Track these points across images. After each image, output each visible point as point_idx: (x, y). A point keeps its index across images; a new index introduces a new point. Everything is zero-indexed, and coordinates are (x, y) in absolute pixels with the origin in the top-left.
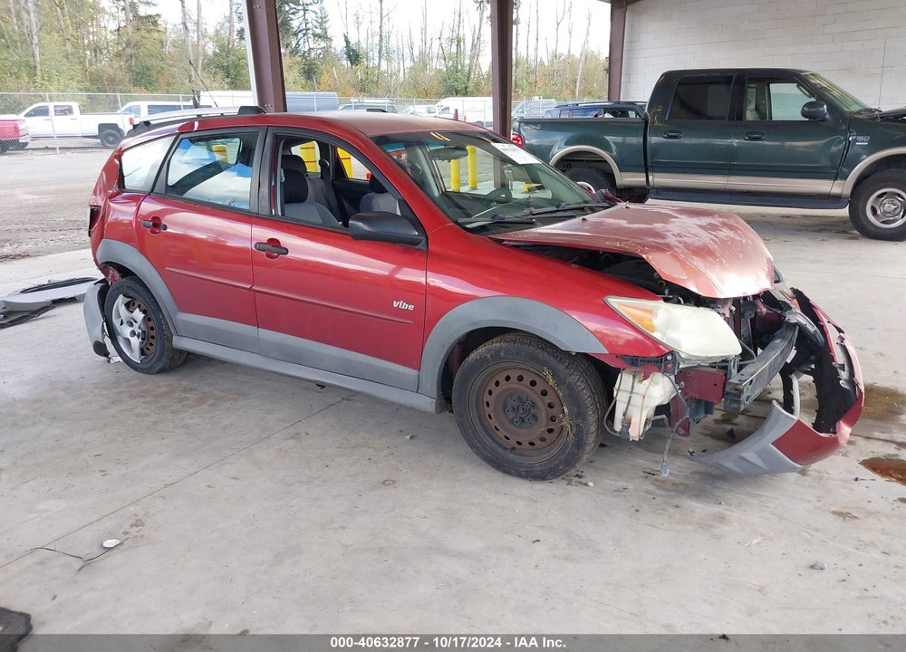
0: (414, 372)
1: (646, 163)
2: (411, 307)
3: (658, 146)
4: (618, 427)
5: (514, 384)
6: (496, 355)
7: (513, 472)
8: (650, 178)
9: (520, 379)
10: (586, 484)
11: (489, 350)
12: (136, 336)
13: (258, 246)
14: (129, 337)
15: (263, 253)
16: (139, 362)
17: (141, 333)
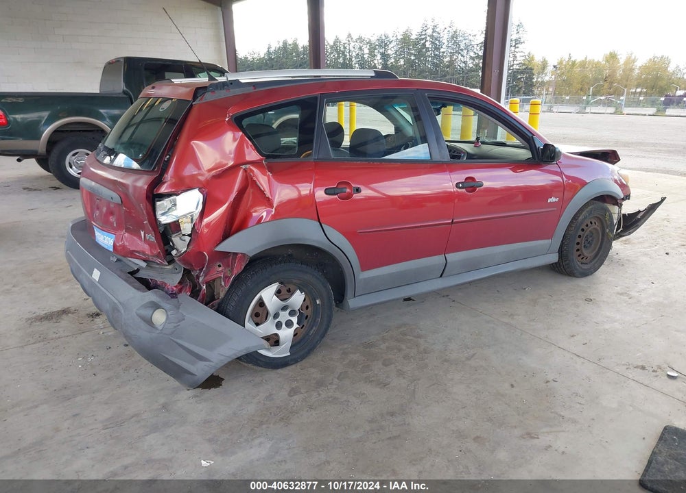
0: (549, 242)
2: (557, 200)
9: (591, 223)
12: (284, 326)
13: (461, 185)
14: (276, 331)
15: (464, 190)
16: (289, 354)
17: (295, 320)
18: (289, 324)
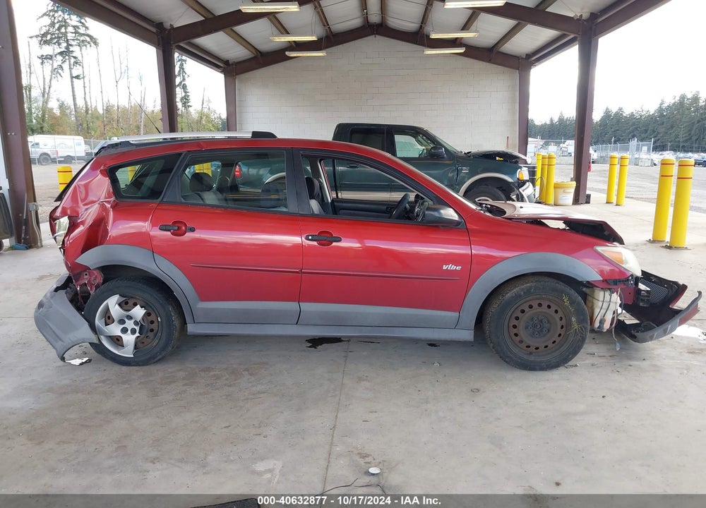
0: (456, 314)
1: (335, 184)
2: (459, 268)
3: (342, 173)
4: (597, 324)
5: (536, 309)
6: (528, 292)
7: (537, 368)
8: (339, 194)
9: (540, 305)
10: (576, 366)
11: (523, 289)
12: (129, 332)
13: (310, 238)
14: (120, 334)
15: (315, 243)
16: (132, 356)
17: (137, 328)
18: (133, 332)
